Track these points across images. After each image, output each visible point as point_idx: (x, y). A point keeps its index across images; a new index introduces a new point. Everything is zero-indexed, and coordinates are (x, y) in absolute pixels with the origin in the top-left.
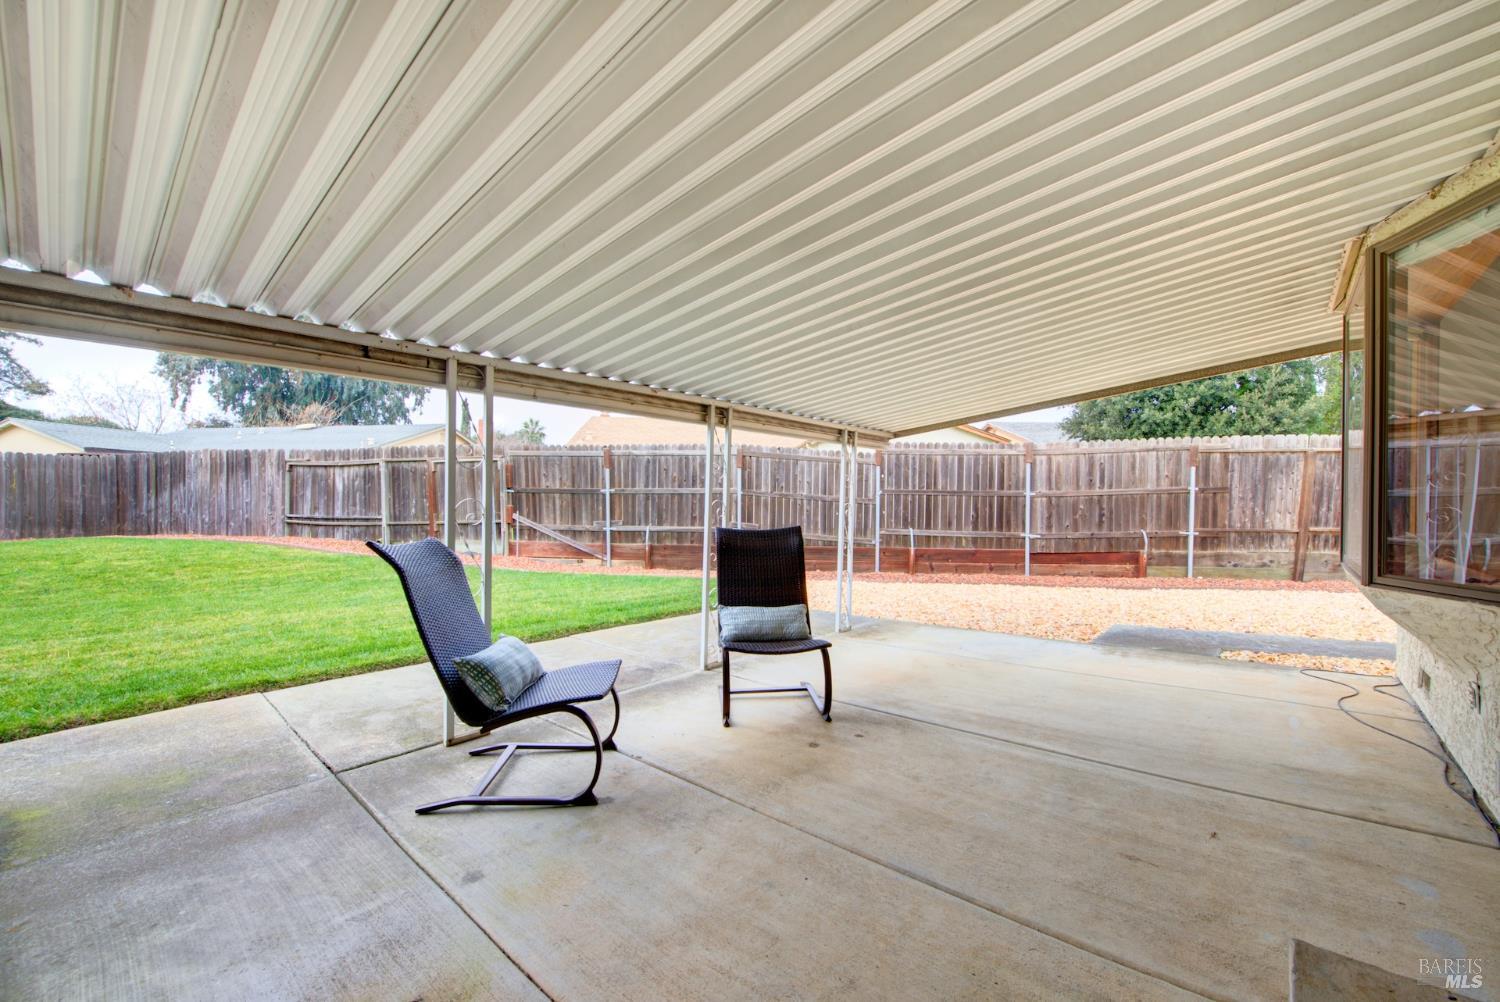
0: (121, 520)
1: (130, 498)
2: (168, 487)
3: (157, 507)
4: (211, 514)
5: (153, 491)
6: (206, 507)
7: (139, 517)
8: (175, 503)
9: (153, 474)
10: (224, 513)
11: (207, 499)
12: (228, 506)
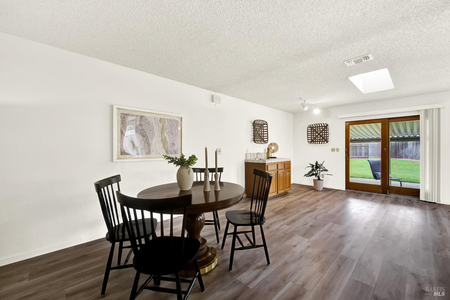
0: (396, 155)
1: (398, 151)
2: (404, 148)
3: (402, 153)
4: (412, 154)
5: (402, 149)
6: (411, 153)
7: (399, 155)
8: (406, 152)
9: (402, 146)
10: (415, 155)
11: (411, 151)
12: (416, 153)
